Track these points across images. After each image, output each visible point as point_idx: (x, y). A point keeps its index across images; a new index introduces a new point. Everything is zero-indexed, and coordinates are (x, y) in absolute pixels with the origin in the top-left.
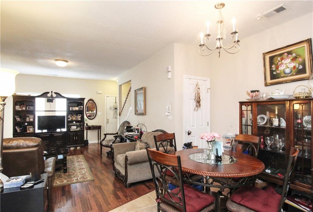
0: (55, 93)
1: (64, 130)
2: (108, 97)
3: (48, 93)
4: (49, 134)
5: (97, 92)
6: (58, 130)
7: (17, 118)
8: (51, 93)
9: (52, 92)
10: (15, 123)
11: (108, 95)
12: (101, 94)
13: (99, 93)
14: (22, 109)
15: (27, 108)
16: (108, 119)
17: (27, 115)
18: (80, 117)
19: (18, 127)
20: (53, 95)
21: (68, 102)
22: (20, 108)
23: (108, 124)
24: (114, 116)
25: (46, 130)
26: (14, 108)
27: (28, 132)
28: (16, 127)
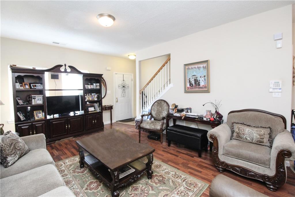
0: (70, 67)
1: (79, 113)
2: (116, 74)
3: (61, 66)
4: (64, 120)
5: (106, 68)
6: (72, 114)
7: (19, 101)
8: (64, 67)
9: (65, 65)
10: (18, 108)
11: (116, 73)
12: (110, 70)
13: (108, 70)
14: (25, 88)
15: (32, 86)
16: (117, 98)
17: (32, 96)
18: (96, 97)
19: (20, 113)
20: (67, 69)
21: (85, 79)
22: (21, 86)
23: (117, 103)
24: (123, 95)
25: (58, 115)
26: (14, 86)
27: (36, 118)
28: (18, 113)
